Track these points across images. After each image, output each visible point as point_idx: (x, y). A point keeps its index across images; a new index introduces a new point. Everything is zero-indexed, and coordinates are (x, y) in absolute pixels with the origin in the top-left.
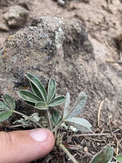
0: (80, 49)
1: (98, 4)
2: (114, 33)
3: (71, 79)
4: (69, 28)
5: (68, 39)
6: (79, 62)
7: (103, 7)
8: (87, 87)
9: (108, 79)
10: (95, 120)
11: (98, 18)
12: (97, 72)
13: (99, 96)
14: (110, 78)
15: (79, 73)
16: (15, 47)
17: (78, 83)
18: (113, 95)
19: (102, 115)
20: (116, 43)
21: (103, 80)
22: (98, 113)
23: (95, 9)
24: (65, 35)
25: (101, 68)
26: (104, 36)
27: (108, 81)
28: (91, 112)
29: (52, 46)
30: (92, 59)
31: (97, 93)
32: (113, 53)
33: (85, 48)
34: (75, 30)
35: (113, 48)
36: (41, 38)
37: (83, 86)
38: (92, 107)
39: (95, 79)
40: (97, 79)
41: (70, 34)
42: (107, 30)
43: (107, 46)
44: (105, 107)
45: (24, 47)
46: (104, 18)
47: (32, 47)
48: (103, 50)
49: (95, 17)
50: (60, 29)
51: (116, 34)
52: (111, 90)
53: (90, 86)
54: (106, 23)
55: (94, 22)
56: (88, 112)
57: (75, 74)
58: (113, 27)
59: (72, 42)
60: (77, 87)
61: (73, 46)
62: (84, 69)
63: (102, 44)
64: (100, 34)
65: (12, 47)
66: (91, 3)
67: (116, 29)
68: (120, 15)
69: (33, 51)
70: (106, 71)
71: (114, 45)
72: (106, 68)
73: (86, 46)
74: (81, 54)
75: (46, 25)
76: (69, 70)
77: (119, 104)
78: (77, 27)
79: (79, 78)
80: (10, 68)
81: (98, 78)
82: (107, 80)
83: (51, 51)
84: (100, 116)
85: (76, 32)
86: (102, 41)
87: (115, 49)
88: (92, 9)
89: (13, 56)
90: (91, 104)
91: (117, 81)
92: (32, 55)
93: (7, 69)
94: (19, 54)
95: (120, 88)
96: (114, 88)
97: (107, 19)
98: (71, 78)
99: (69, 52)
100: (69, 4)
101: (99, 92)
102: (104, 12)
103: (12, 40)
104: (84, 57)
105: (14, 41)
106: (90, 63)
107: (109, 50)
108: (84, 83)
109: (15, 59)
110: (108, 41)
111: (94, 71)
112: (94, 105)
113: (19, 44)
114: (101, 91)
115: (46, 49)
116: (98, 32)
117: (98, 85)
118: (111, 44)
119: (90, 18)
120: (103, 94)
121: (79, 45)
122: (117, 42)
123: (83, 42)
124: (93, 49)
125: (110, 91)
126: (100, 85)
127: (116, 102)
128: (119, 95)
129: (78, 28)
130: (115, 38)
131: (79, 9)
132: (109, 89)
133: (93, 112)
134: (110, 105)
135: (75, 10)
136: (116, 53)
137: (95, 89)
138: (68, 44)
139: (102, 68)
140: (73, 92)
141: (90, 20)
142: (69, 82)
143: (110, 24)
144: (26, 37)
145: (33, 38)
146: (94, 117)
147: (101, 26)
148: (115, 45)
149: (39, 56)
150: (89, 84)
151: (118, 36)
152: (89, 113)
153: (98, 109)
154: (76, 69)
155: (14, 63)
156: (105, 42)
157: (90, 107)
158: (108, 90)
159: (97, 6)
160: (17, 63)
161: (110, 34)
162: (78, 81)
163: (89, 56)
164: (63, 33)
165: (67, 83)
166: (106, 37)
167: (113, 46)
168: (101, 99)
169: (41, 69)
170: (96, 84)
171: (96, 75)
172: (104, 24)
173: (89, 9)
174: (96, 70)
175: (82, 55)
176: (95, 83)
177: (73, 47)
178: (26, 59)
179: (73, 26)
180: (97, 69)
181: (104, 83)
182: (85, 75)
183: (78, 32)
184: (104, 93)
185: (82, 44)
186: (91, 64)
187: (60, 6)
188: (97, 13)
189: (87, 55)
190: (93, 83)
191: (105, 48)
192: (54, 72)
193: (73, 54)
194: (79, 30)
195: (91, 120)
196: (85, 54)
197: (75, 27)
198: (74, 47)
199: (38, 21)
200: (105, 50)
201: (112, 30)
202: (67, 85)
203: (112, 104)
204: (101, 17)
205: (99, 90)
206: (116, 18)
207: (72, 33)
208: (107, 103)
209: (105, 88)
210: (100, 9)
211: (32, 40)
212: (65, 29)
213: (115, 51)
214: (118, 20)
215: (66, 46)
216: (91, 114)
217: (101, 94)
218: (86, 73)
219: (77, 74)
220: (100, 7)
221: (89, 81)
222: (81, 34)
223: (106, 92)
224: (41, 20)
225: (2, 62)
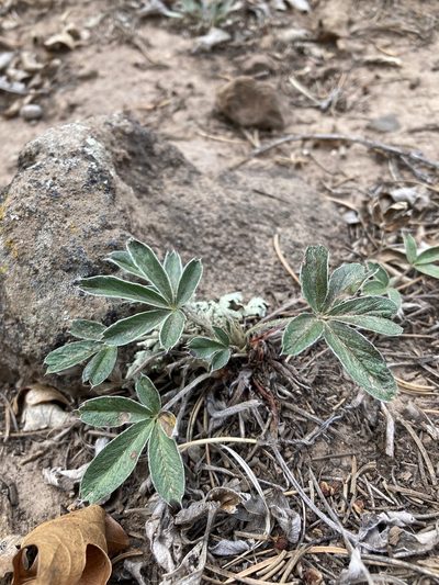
0: (154, 167)
1: (122, 65)
2: (202, 104)
3: (181, 232)
4: (105, 130)
5: (117, 155)
6: (171, 193)
7: (137, 65)
8: (225, 229)
9: (256, 191)
10: (287, 281)
11: (143, 94)
12: (223, 195)
13: (261, 232)
14: (257, 189)
15: (188, 214)
16: (28, 218)
17: (200, 232)
18: (287, 215)
19: (292, 263)
20: (221, 121)
21: (247, 200)
22: (282, 264)
23: (122, 80)
24: (107, 149)
25: (226, 183)
26: (185, 124)
27: (259, 196)
28: (267, 270)
29: (101, 171)
30: (195, 176)
31: (254, 231)
32: (231, 145)
33: (165, 159)
34: (119, 129)
35: (224, 135)
36: (70, 169)
37: (215, 233)
38: (262, 261)
39: (229, 208)
40: (232, 205)
41: (116, 143)
42: (181, 107)
43: (206, 139)
44: (288, 243)
45: (48, 204)
46: (158, 87)
47: (65, 195)
48: (205, 150)
49: (135, 99)
50: (90, 141)
51: (208, 104)
52: (276, 208)
53: (230, 225)
54: (169, 94)
55: (141, 110)
56: (260, 274)
57: (180, 218)
58: (193, 94)
59: (129, 157)
60: (204, 242)
61: (135, 167)
62: (193, 202)
63: (194, 142)
64: (174, 123)
65: (21, 224)
66: (101, 73)
67: (201, 95)
68: (188, 62)
69: (72, 202)
70: (240, 183)
71: (221, 128)
72: (235, 176)
73: (163, 153)
74: (165, 175)
75: (58, 147)
76: (164, 215)
77: (312, 224)
78: (119, 122)
79: (196, 222)
80: (46, 262)
81: (234, 202)
82: (253, 195)
83: (106, 182)
84: (292, 267)
85: (124, 133)
86: (189, 135)
87: (230, 134)
88: (116, 83)
89: (36, 235)
90: (257, 256)
91: (276, 186)
92: (75, 209)
93: (41, 271)
94: (47, 224)
95: (293, 194)
96: (279, 200)
97: (168, 86)
98: (180, 229)
99: (137, 182)
100: (53, 105)
101: (256, 226)
102: (148, 75)
103: (12, 208)
104: (176, 179)
105: (17, 210)
106: (196, 184)
107: (216, 143)
108: (213, 226)
109: (45, 238)
110: (201, 127)
111: (217, 195)
112: (264, 256)
113: (33, 206)
114: (257, 222)
115: (94, 182)
116: (166, 123)
117: (244, 216)
118: (214, 131)
119: (125, 106)
120: (265, 225)
121: (148, 160)
122: (222, 118)
123: (151, 148)
124: (181, 155)
125: (276, 212)
126: (247, 212)
127: (304, 222)
128: (299, 206)
129: (122, 124)
130: (214, 111)
131: (86, 100)
132: (272, 208)
133: (270, 268)
134: (294, 236)
135: (79, 109)
136: (237, 141)
137: (242, 224)
138: (124, 167)
139: (228, 181)
140: (203, 253)
141: (128, 109)
142: (180, 238)
143: (180, 91)
144: (39, 185)
145: (54, 179)
146: (280, 276)
147: (162, 108)
148: (223, 125)
149: (89, 204)
150: (224, 222)
151: (216, 104)
152: (266, 276)
153: (277, 256)
154: (177, 208)
155: (49, 246)
156: (196, 134)
157: (258, 263)
158: (269, 211)
159: (123, 71)
160: (56, 241)
161: (196, 112)
162: (198, 230)
163: (183, 172)
164: (100, 145)
165: (179, 241)
166: (191, 123)
167: (220, 132)
168: (270, 236)
169: (110, 223)
170: (238, 215)
171: (227, 200)
172: (166, 98)
173: (110, 86)
174: (217, 191)
175: (169, 177)
176: (235, 213)
177: (137, 170)
178: (68, 224)
179: (110, 124)
180: (219, 188)
181: (252, 203)
182: (204, 210)
183: (128, 130)
184: (268, 223)
185: (152, 154)
186: (201, 187)
187: (34, 122)
188: (134, 84)
189: (179, 173)
190: (231, 215)
191: (207, 144)
192: (138, 227)
193: (149, 184)
194: (127, 126)
195: (279, 286)
196: (173, 172)
197: (115, 124)
198: (140, 168)
199: (34, 153)
200: (208, 148)
201: (195, 101)
202: (182, 245)
203: (297, 230)
204: (148, 88)
205: (251, 222)
206: (184, 73)
207: (117, 138)
208: (287, 235)
209: (262, 210)
210: (134, 75)
211: (56, 182)
212: (98, 136)
213: (232, 137)
214: (192, 73)
215: (122, 172)
216: (269, 275)
217: (261, 227)
218: (202, 206)
219: (187, 218)
220: (131, 70)
221: (220, 217)
222: (137, 132)
223: (269, 218)
224: (38, 145)
225: (18, 268)
